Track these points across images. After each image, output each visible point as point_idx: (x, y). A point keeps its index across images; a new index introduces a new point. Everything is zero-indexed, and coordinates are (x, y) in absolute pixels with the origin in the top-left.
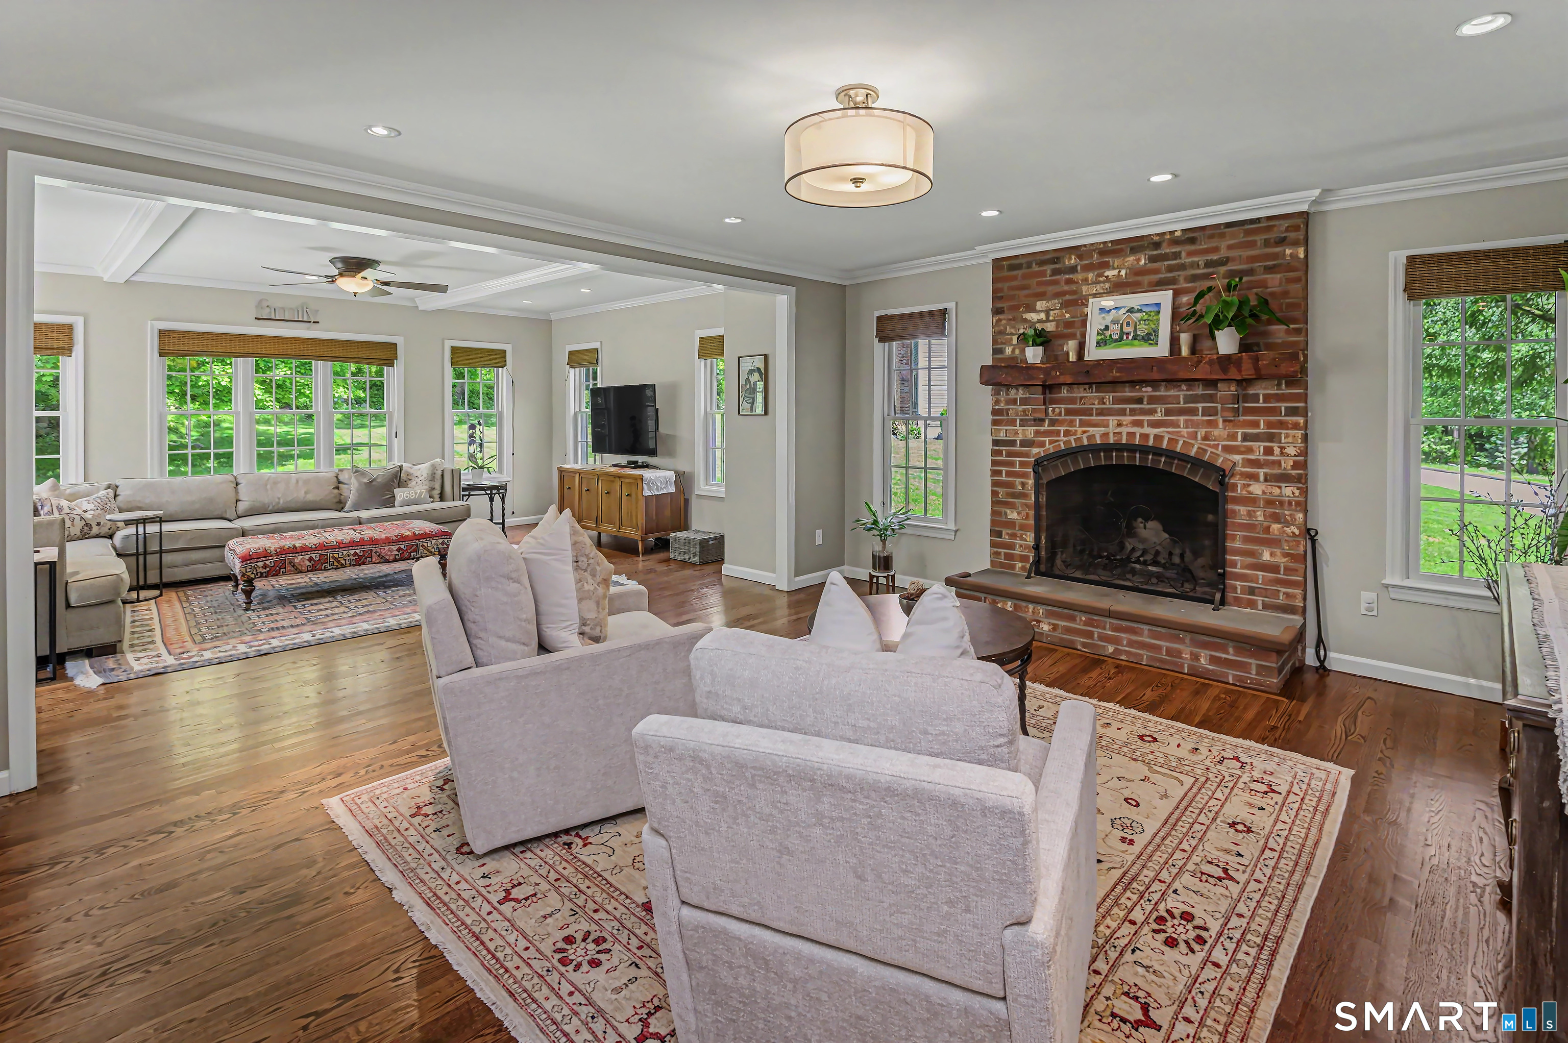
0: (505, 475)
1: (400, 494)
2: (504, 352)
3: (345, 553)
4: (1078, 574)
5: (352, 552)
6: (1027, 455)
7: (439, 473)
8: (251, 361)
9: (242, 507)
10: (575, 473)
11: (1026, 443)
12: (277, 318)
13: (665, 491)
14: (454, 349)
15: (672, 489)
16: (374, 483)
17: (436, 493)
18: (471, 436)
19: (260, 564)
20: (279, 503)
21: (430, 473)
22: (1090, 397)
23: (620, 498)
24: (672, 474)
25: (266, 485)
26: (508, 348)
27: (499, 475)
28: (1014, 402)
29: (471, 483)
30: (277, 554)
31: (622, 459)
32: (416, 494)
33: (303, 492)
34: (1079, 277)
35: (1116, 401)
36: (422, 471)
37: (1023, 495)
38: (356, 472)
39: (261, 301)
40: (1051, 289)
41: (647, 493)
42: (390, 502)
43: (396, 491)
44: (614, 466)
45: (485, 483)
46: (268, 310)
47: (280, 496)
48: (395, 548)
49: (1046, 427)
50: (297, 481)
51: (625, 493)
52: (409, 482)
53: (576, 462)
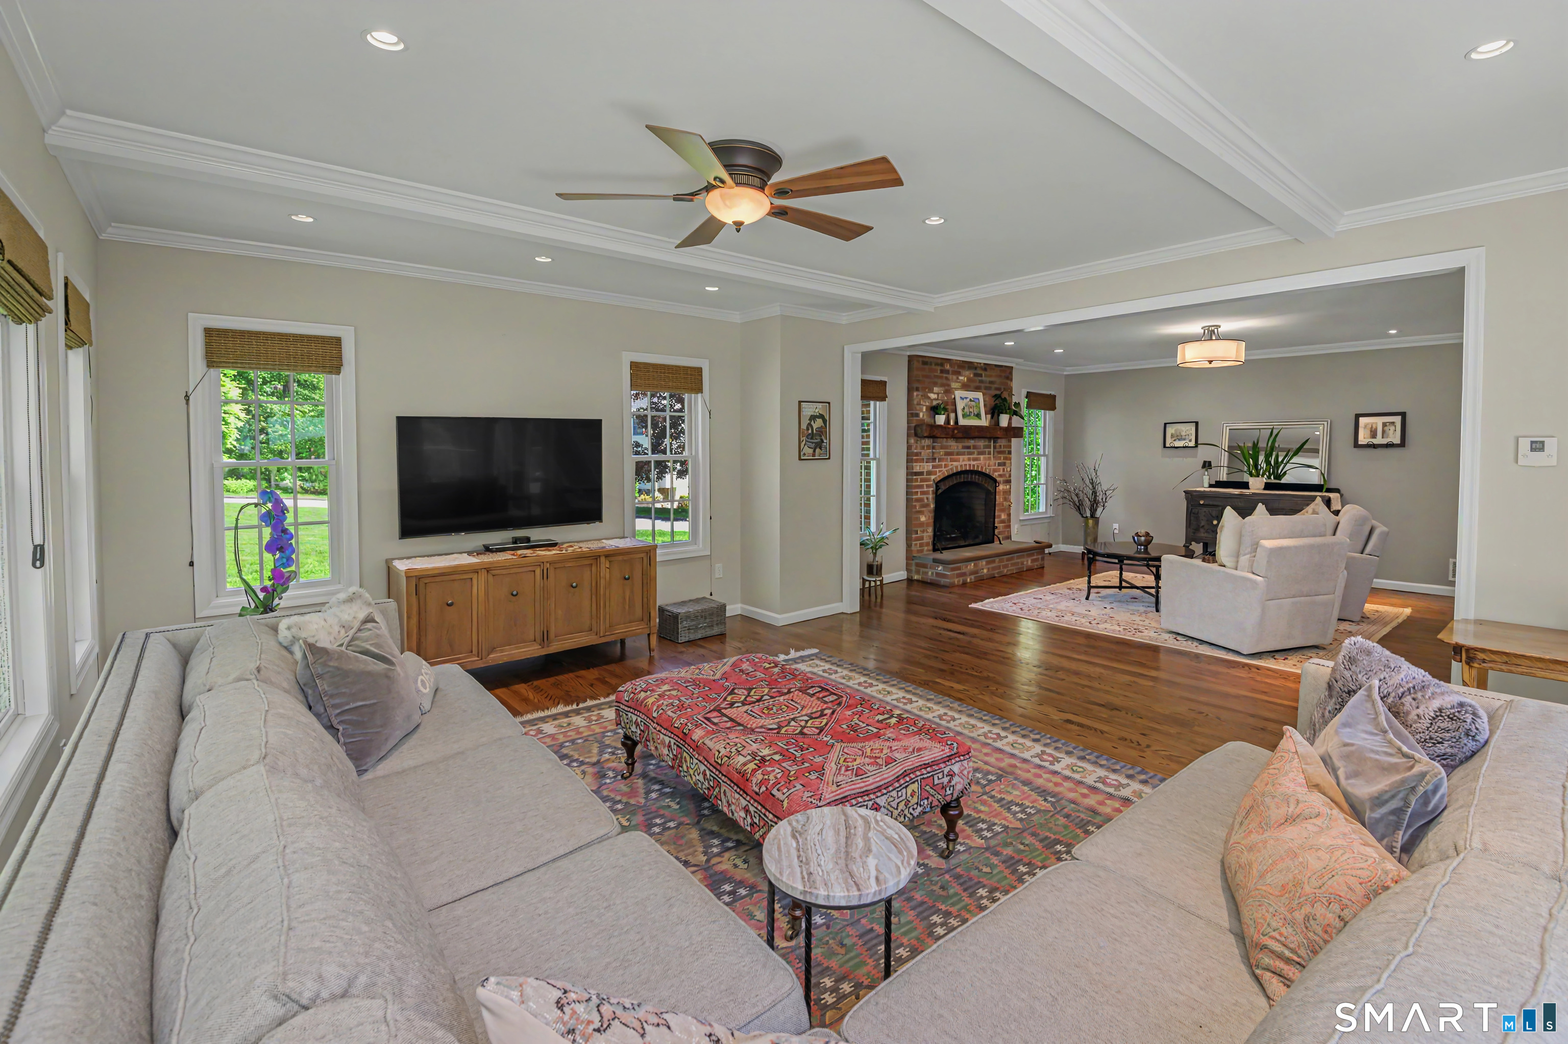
4: (963, 543)
6: (929, 480)
11: (929, 473)
22: (953, 445)
28: (923, 448)
34: (950, 376)
35: (964, 447)
37: (928, 505)
40: (939, 381)
49: (937, 463)
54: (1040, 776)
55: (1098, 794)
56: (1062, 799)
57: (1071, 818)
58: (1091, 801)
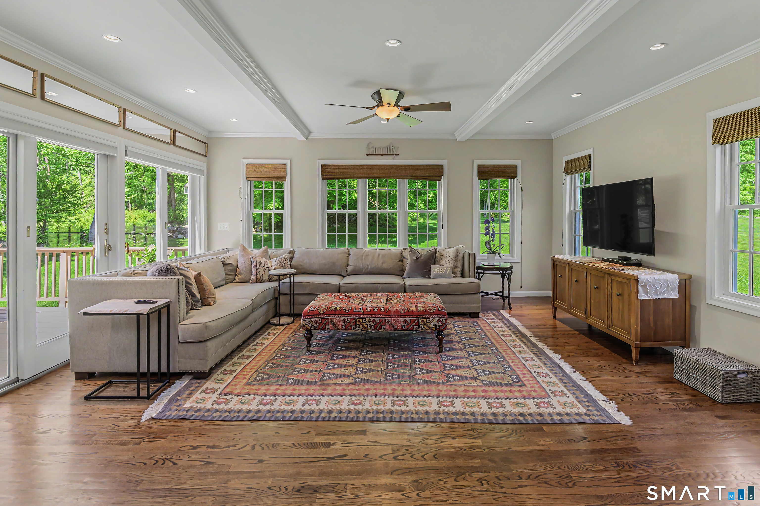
0: (515, 258)
1: (435, 269)
2: (516, 166)
3: (367, 319)
5: (372, 319)
7: (461, 255)
8: (367, 180)
9: (350, 269)
10: (566, 264)
12: (377, 153)
13: (666, 296)
14: (479, 167)
15: (675, 295)
16: (419, 260)
17: (459, 270)
18: (487, 229)
19: (313, 320)
20: (367, 268)
21: (454, 256)
23: (610, 296)
24: (674, 278)
25: (362, 256)
26: (518, 163)
27: (510, 258)
29: (486, 263)
30: (324, 314)
31: (614, 254)
32: (444, 270)
33: (381, 262)
36: (451, 252)
38: (411, 251)
39: (368, 145)
41: (643, 296)
42: (427, 274)
43: (432, 266)
44: (605, 260)
45: (496, 264)
46: (372, 149)
47: (368, 264)
48: (402, 320)
50: (379, 255)
51: (615, 291)
52: (441, 261)
53: (571, 254)
54: (306, 390)
55: (271, 393)
56: (287, 384)
57: (277, 376)
58: (273, 388)
